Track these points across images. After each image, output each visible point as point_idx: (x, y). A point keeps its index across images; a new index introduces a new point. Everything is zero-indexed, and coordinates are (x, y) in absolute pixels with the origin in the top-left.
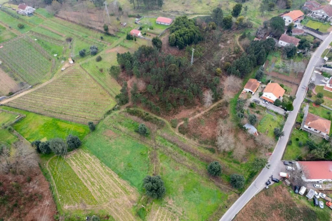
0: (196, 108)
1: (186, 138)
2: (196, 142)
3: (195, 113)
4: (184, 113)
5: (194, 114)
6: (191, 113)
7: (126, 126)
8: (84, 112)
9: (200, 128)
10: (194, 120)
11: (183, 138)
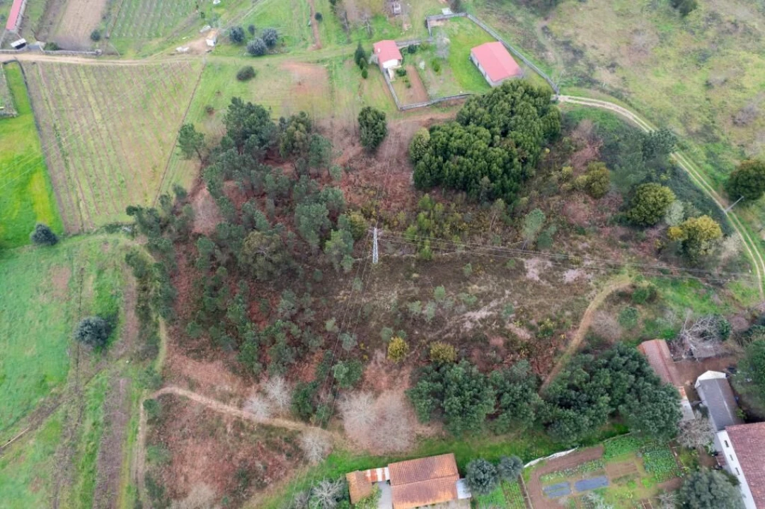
0: (250, 386)
1: (141, 437)
2: (145, 468)
3: (231, 396)
4: (212, 372)
5: (225, 398)
6: (227, 388)
7: (99, 289)
8: (92, 185)
9: (190, 446)
10: (206, 411)
11: (140, 429)
